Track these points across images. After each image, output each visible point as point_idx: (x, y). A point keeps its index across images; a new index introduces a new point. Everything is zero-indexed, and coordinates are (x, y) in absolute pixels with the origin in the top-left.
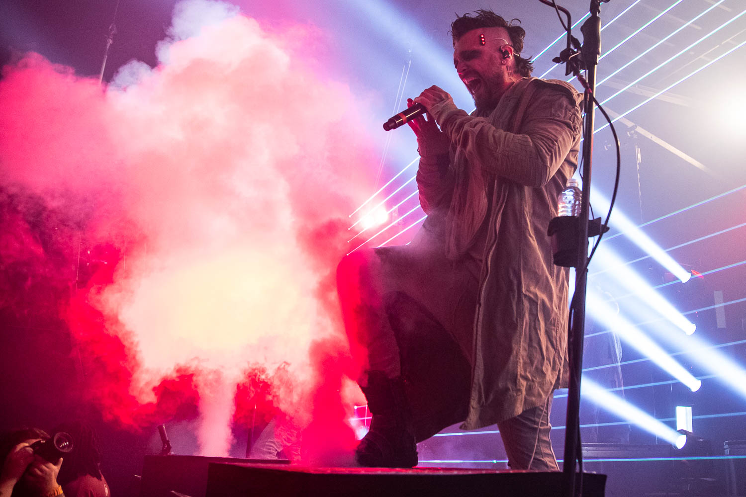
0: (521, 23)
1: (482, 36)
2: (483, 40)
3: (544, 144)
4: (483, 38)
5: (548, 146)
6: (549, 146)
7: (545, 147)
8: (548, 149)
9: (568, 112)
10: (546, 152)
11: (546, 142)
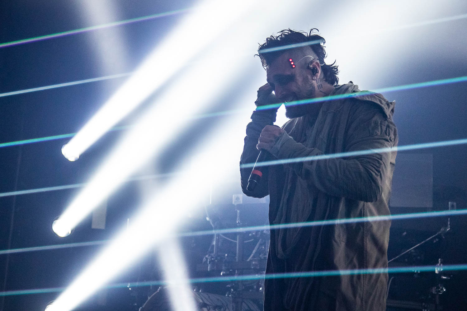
0: (318, 31)
1: (291, 60)
2: (292, 63)
3: (372, 166)
4: (292, 62)
5: (375, 167)
6: (377, 166)
7: (374, 169)
8: (377, 170)
9: (383, 126)
10: (376, 174)
11: (373, 164)
